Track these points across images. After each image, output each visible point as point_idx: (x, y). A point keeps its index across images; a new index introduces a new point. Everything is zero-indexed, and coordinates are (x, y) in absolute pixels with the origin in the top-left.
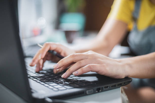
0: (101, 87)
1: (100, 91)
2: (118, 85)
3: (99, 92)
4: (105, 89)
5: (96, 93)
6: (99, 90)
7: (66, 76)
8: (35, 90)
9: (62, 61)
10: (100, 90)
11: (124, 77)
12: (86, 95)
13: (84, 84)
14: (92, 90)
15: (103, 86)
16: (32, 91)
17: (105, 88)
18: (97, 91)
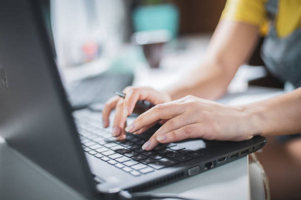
0: (212, 160)
1: (211, 167)
2: (242, 153)
3: (209, 168)
4: (219, 163)
5: (206, 171)
6: (209, 166)
7: (150, 146)
8: (100, 178)
9: (141, 119)
10: (211, 165)
11: (251, 137)
12: (188, 176)
13: (183, 158)
14: (198, 167)
15: (217, 159)
16: (97, 179)
17: (219, 161)
18: (206, 168)
